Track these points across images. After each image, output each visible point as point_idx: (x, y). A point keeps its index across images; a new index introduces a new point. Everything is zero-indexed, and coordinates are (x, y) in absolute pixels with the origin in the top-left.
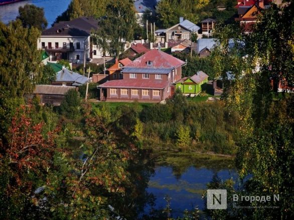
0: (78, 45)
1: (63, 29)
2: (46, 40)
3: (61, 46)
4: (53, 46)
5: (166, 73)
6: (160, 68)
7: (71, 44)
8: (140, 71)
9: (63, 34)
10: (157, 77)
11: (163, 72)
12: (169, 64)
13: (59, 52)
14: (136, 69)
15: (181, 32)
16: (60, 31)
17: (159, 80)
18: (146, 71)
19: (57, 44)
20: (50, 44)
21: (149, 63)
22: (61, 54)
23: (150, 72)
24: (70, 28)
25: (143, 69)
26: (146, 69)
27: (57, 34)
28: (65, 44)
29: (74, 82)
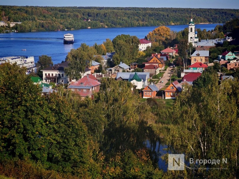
0: (63, 75)
1: (56, 67)
2: (47, 72)
3: (54, 75)
4: (51, 75)
5: (89, 88)
6: (87, 86)
7: (59, 74)
8: (76, 87)
9: (55, 70)
10: (84, 91)
11: (87, 88)
12: (91, 84)
13: (53, 78)
14: (75, 86)
15: (119, 69)
16: (54, 68)
17: (86, 92)
18: (80, 88)
19: (52, 74)
20: (49, 74)
21: (82, 84)
22: (54, 79)
23: (81, 88)
24: (59, 67)
25: (78, 86)
26: (80, 86)
27: (53, 69)
28: (56, 75)
29: (47, 93)
